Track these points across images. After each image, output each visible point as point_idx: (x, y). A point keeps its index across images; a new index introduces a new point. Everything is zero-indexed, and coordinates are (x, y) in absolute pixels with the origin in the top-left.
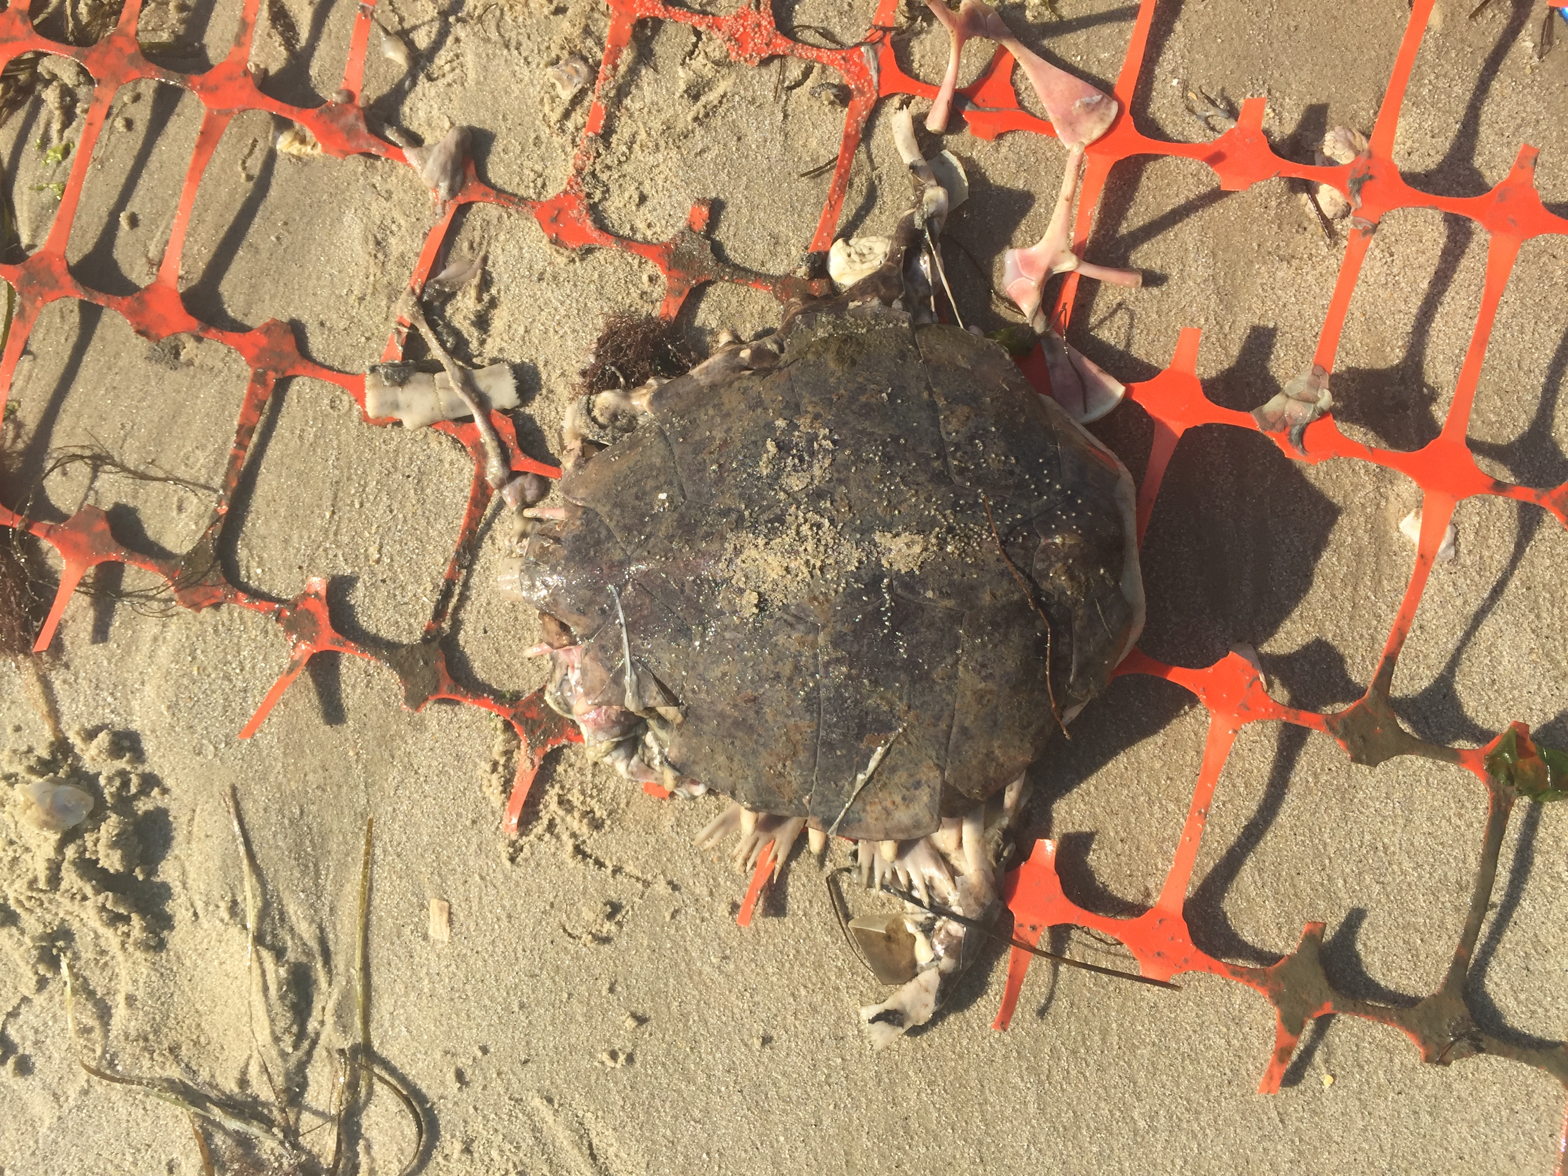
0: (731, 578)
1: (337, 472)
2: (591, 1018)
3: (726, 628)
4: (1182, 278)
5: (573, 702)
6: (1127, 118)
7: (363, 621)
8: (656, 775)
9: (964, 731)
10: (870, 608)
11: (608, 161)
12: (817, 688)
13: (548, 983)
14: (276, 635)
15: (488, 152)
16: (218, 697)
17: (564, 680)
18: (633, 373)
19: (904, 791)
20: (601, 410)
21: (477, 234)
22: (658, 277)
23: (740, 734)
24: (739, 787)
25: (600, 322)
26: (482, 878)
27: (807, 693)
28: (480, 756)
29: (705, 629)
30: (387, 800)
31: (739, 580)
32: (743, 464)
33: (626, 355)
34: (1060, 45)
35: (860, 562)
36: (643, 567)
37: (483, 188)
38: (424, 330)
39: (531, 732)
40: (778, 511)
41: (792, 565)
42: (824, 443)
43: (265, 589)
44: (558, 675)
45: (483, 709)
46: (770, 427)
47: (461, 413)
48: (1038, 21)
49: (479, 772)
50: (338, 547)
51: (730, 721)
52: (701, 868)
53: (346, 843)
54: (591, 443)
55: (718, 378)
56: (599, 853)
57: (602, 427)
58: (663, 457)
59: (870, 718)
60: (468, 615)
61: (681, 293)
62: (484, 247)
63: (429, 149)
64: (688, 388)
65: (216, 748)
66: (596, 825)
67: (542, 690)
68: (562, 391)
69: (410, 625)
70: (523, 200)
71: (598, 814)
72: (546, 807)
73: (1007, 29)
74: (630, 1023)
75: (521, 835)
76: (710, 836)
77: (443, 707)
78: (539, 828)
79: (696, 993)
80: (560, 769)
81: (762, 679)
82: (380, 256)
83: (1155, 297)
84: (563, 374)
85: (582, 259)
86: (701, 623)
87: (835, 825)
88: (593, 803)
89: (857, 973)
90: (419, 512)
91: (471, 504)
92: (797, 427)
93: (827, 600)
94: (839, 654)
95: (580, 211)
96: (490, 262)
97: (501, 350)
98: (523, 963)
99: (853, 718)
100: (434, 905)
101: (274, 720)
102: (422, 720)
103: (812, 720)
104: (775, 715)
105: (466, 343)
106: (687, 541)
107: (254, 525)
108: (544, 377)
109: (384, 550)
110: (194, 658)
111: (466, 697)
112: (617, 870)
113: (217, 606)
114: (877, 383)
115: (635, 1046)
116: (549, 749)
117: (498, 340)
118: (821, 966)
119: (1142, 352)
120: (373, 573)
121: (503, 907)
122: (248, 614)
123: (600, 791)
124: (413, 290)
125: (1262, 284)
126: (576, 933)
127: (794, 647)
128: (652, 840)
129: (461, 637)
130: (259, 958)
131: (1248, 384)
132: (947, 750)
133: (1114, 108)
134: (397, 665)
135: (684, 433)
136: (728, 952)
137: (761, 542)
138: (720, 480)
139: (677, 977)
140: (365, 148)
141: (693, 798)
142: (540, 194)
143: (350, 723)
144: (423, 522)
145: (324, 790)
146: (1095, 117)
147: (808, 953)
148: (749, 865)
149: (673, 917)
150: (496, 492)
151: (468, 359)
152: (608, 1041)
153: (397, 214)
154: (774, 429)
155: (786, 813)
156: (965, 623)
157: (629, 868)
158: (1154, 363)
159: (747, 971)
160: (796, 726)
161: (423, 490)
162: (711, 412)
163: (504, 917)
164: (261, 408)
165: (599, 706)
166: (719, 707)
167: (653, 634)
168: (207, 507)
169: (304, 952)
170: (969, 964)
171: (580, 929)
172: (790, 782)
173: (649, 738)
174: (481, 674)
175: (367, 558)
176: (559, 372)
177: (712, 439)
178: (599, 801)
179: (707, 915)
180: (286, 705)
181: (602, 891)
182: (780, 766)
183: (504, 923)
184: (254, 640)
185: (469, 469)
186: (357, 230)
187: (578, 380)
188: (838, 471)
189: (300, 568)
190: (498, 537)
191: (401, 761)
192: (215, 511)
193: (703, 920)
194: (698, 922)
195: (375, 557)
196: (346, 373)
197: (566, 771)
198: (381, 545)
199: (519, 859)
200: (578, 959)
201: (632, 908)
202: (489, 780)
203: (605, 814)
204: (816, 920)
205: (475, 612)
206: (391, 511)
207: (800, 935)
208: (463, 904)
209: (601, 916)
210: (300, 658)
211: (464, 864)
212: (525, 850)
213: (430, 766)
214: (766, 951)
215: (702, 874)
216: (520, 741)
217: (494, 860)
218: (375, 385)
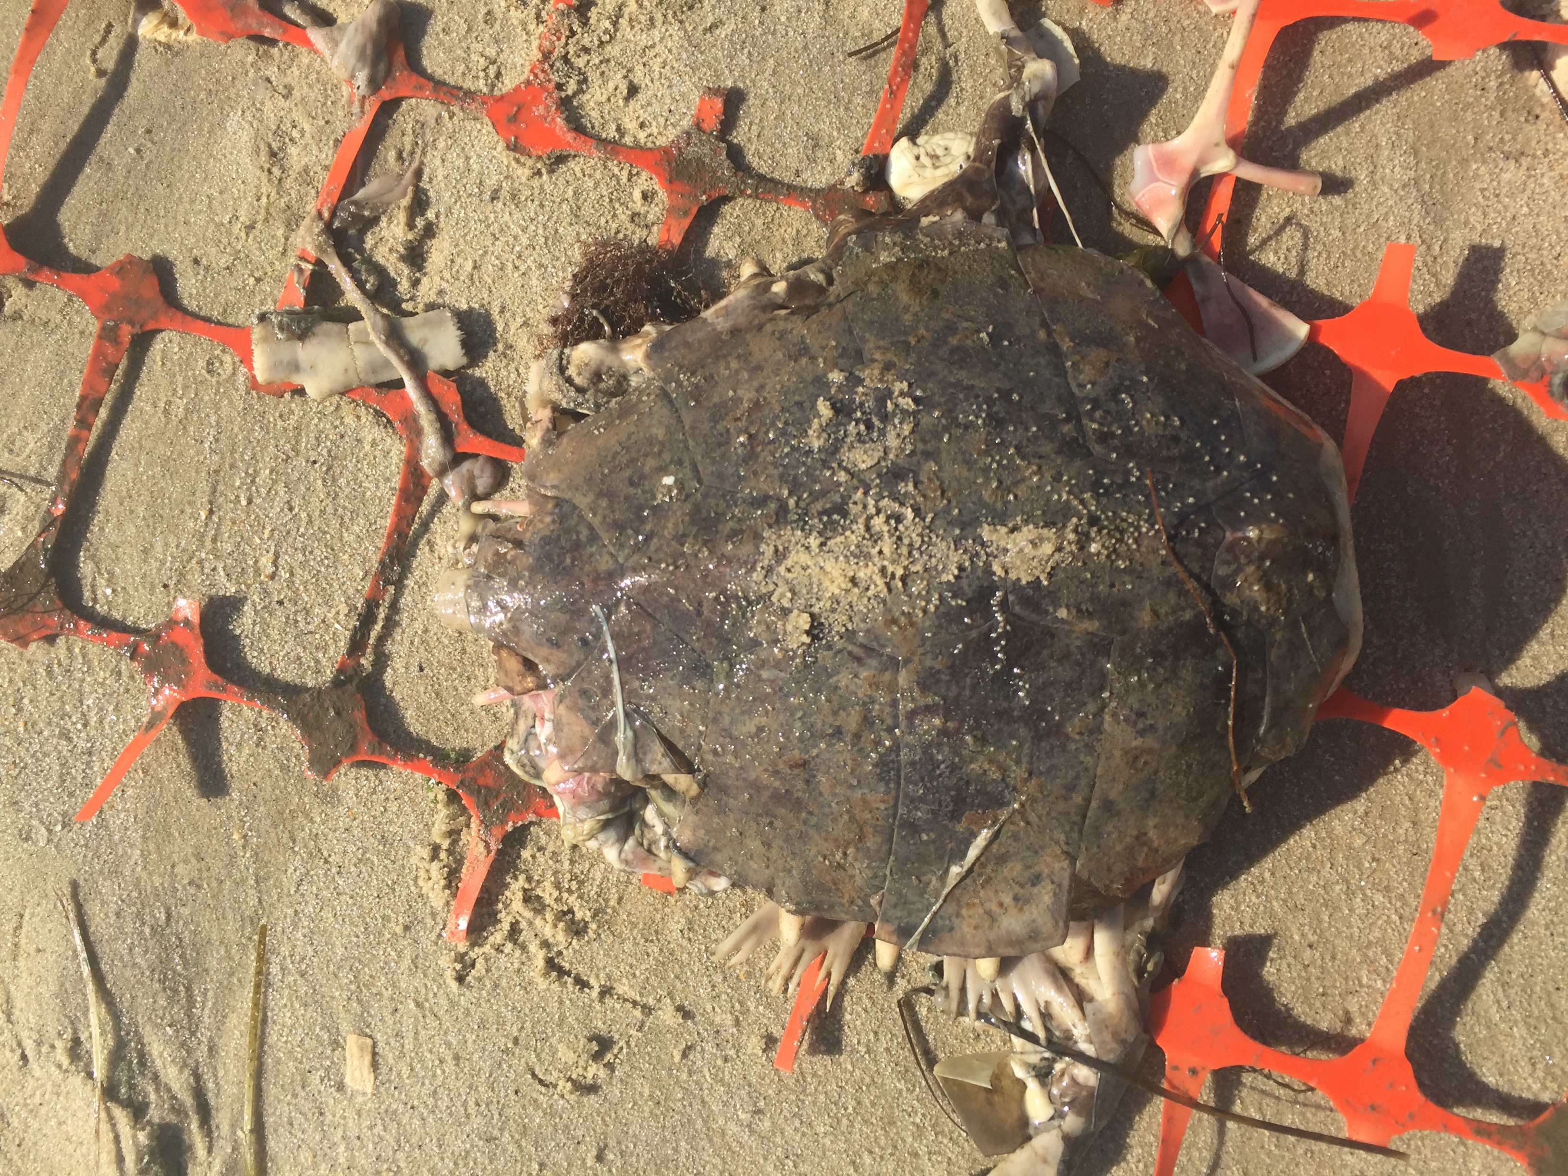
0: (771, 594)
1: (215, 458)
3: (763, 664)
4: (1373, 182)
5: (542, 763)
7: (252, 656)
8: (660, 863)
9: (1108, 806)
10: (974, 634)
11: (586, 41)
12: (896, 747)
13: (511, 1148)
14: (132, 677)
15: (424, 32)
16: (52, 762)
17: (530, 734)
18: (622, 319)
19: (1017, 888)
20: (579, 367)
21: (408, 140)
22: (654, 193)
23: (782, 811)
24: (779, 882)
25: (576, 254)
26: (418, 1005)
27: (881, 756)
28: (414, 838)
29: (732, 666)
30: (286, 900)
31: (782, 596)
32: (783, 433)
33: (612, 293)
35: (961, 568)
36: (642, 579)
37: (415, 79)
38: (335, 266)
39: (485, 805)
40: (837, 499)
41: (861, 575)
42: (901, 401)
43: (117, 615)
44: (522, 727)
45: (418, 775)
46: (820, 384)
47: (386, 377)
49: (414, 860)
51: (767, 793)
52: (722, 987)
53: (230, 958)
54: (565, 412)
55: (742, 321)
56: (582, 969)
57: (581, 390)
58: (668, 427)
59: (972, 789)
60: (397, 647)
61: (686, 213)
62: (417, 156)
63: (343, 29)
64: (700, 335)
65: (50, 831)
66: (577, 930)
67: (500, 748)
68: (524, 345)
69: (317, 661)
70: (470, 94)
71: (579, 916)
72: (506, 906)
75: (473, 945)
76: (737, 948)
77: (363, 772)
78: (498, 936)
79: (717, 1161)
80: (526, 854)
81: (816, 736)
82: (276, 171)
83: (1337, 208)
84: (526, 324)
85: (551, 171)
86: (726, 658)
87: (917, 935)
88: (572, 900)
89: (942, 1132)
90: (330, 510)
91: (400, 498)
92: (860, 381)
93: (912, 624)
94: (929, 700)
95: (547, 107)
96: (425, 177)
97: (441, 293)
98: (477, 1122)
99: (948, 789)
100: (352, 1043)
101: (130, 792)
102: (335, 790)
103: (887, 793)
104: (833, 786)
105: (394, 284)
106: (705, 543)
107: (102, 529)
108: (500, 327)
109: (281, 561)
110: (20, 710)
111: (394, 759)
112: (606, 992)
113: (51, 639)
114: (972, 320)
116: (509, 827)
117: (437, 279)
118: (892, 1123)
119: (1322, 281)
120: (266, 592)
121: (449, 1045)
122: (93, 649)
123: (581, 883)
124: (320, 215)
125: (1482, 190)
126: (549, 1079)
127: (864, 690)
128: (654, 949)
129: (388, 678)
130: (111, 1118)
131: (1469, 323)
132: (1081, 832)
134: (299, 718)
135: (697, 394)
136: (761, 1104)
137: (814, 541)
138: (750, 457)
139: (692, 1139)
140: (255, 28)
141: (712, 893)
142: (493, 86)
143: (235, 795)
144: (335, 523)
145: (199, 887)
147: (873, 1104)
148: (791, 987)
149: (684, 1055)
150: (435, 482)
151: (395, 305)
153: (298, 115)
154: (828, 385)
155: (843, 916)
156: (1114, 652)
157: (623, 988)
158: (1337, 295)
159: (789, 1131)
160: (864, 801)
161: (334, 480)
162: (734, 365)
163: (449, 1059)
164: (110, 372)
165: (579, 772)
166: (753, 775)
167: (656, 675)
168: (38, 507)
169: (172, 1108)
170: (1103, 1123)
171: (555, 1074)
172: (852, 877)
173: (650, 813)
174: (415, 726)
175: (257, 572)
176: (520, 320)
177: (738, 400)
178: (581, 897)
179: (732, 1053)
180: (145, 772)
181: (585, 1022)
182: (838, 856)
183: (450, 1066)
184: (102, 684)
185: (398, 450)
186: (245, 137)
187: (547, 329)
188: (924, 441)
189: (166, 586)
190: (438, 541)
191: (305, 846)
192: (48, 511)
193: (726, 1060)
194: (719, 1062)
195: (270, 569)
196: (228, 325)
197: (533, 857)
198: (277, 556)
199: (469, 978)
200: (553, 1116)
201: (628, 1043)
202: (428, 871)
203: (588, 914)
204: (884, 1059)
205: (407, 643)
206: (291, 509)
207: (862, 1079)
208: (392, 1041)
209: (585, 1057)
210: (165, 708)
211: (394, 986)
212: (477, 965)
213: (345, 852)
214: (814, 1103)
215: (724, 997)
216: (470, 817)
217: (434, 980)
218: (265, 339)
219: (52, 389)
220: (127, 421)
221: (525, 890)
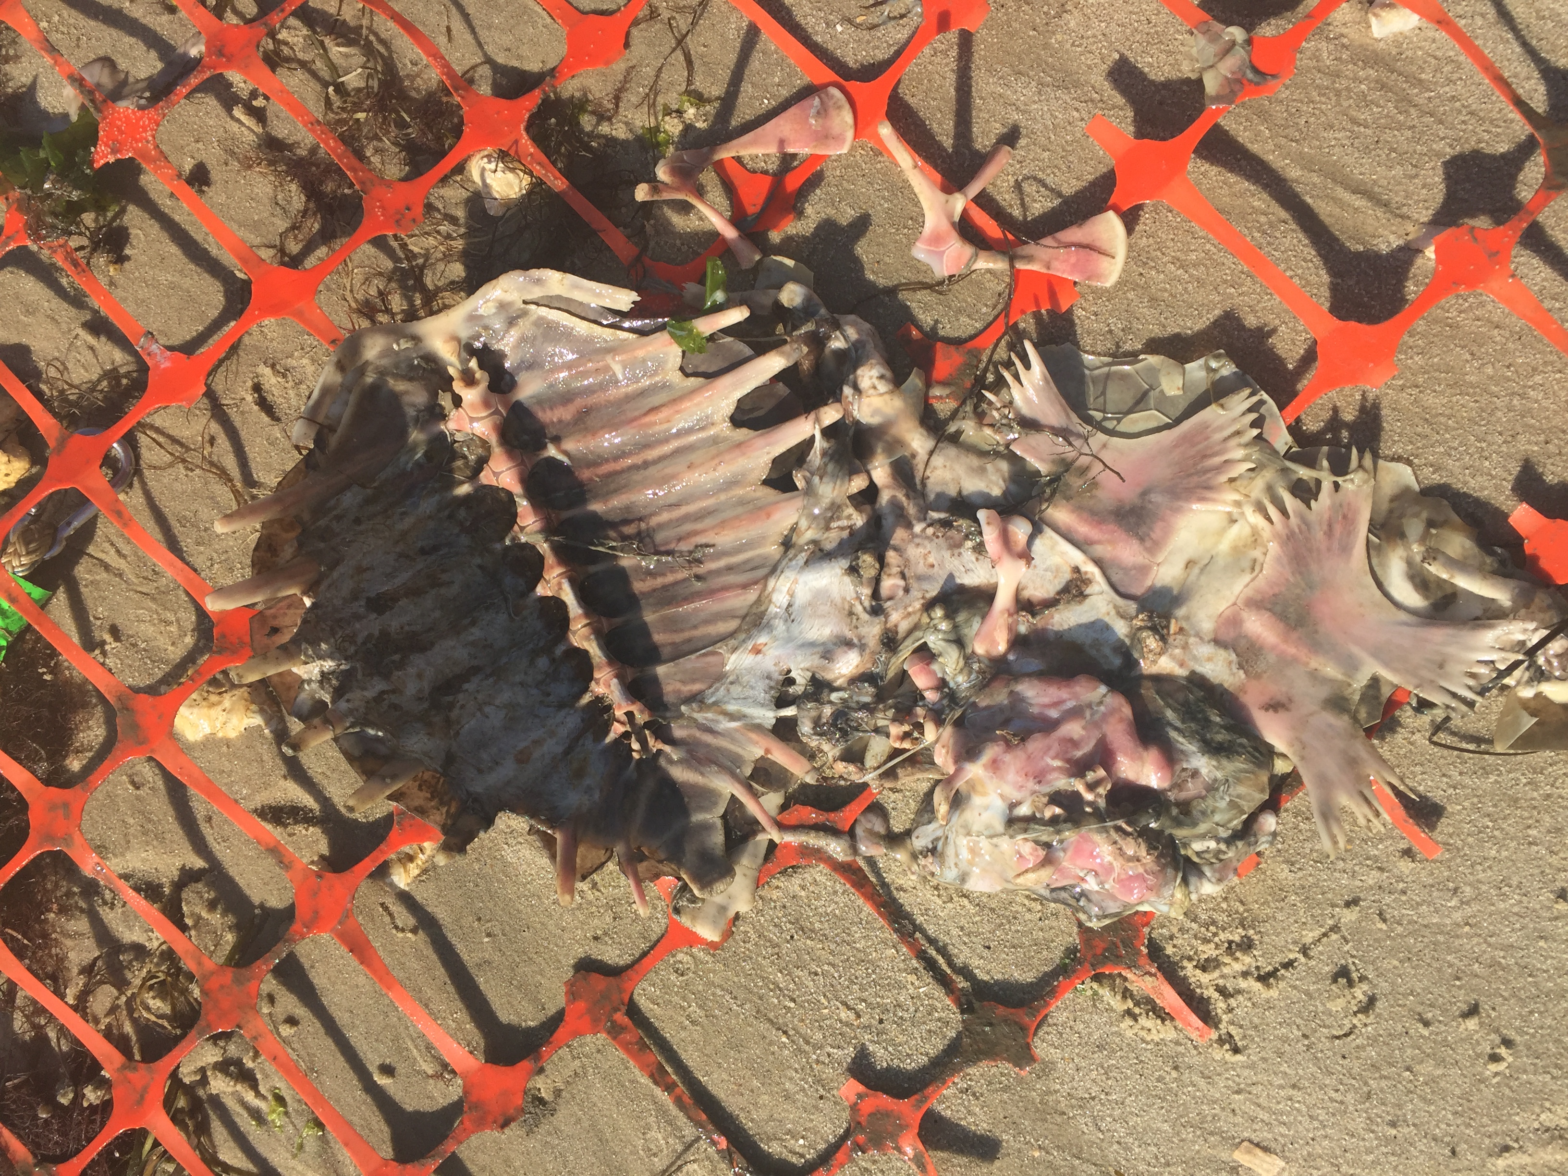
1: (747, 1006)
2: (1444, 1061)
6: (853, 86)
7: (910, 1065)
8: (1233, 858)
13: (1384, 1083)
14: (875, 1162)
26: (1238, 1092)
28: (1111, 1025)
30: (1104, 1145)
34: (744, 112)
39: (1118, 959)
43: (822, 1146)
45: (1068, 994)
48: (711, 118)
49: (1129, 1033)
50: (821, 1048)
52: (1349, 866)
56: (1279, 959)
60: (963, 955)
66: (1247, 945)
67: (1080, 924)
69: (939, 1020)
71: (1237, 938)
72: (1200, 987)
73: (705, 150)
74: (1472, 1024)
75: (1217, 1028)
76: (1333, 838)
77: (1041, 1033)
78: (1219, 1005)
79: (1475, 940)
80: (1169, 950)
83: (1028, 144)
88: (1223, 936)
89: (1543, 769)
90: (833, 946)
98: (1350, 1098)
100: (1240, 1157)
102: (1043, 1062)
107: (752, 1120)
109: (851, 1003)
111: (1048, 1004)
112: (1305, 951)
115: (1497, 1031)
116: (1145, 950)
118: (1516, 800)
120: (867, 1027)
121: (1281, 1087)
123: (1214, 923)
126: (1346, 1029)
128: (1293, 898)
129: (982, 976)
133: (835, 92)
134: (975, 1057)
136: (1451, 885)
139: (1449, 950)
141: (1274, 834)
143: (1004, 1137)
144: (845, 948)
146: (833, 113)
147: (1495, 806)
148: (1384, 815)
149: (1384, 921)
150: (858, 859)
152: (1478, 1056)
157: (1309, 937)
159: (1481, 876)
161: (812, 931)
163: (1291, 1092)
164: (644, 1047)
168: (708, 1158)
171: (1346, 1022)
173: (1197, 846)
174: (1028, 977)
175: (849, 1025)
178: (1224, 929)
181: (1319, 978)
183: (1297, 1094)
185: (819, 873)
189: (821, 1097)
190: (901, 882)
191: (1073, 1107)
192: (719, 1152)
193: (1404, 892)
194: (1404, 898)
195: (852, 1015)
196: (658, 941)
197: (1174, 946)
198: (844, 1004)
199: (1240, 1044)
200: (1376, 1041)
201: (1353, 956)
202: (1143, 1028)
203: (1240, 930)
204: (1467, 781)
205: (963, 947)
206: (816, 974)
207: (1473, 804)
208: (1255, 1127)
209: (1346, 992)
210: (914, 1149)
211: (1215, 1102)
212: (1233, 1033)
213: (1094, 1081)
214: (1471, 847)
215: (1357, 868)
216: (1120, 975)
217: (1227, 1070)
218: (694, 918)
219: (628, 1098)
220: (684, 1056)
221: (1196, 967)
